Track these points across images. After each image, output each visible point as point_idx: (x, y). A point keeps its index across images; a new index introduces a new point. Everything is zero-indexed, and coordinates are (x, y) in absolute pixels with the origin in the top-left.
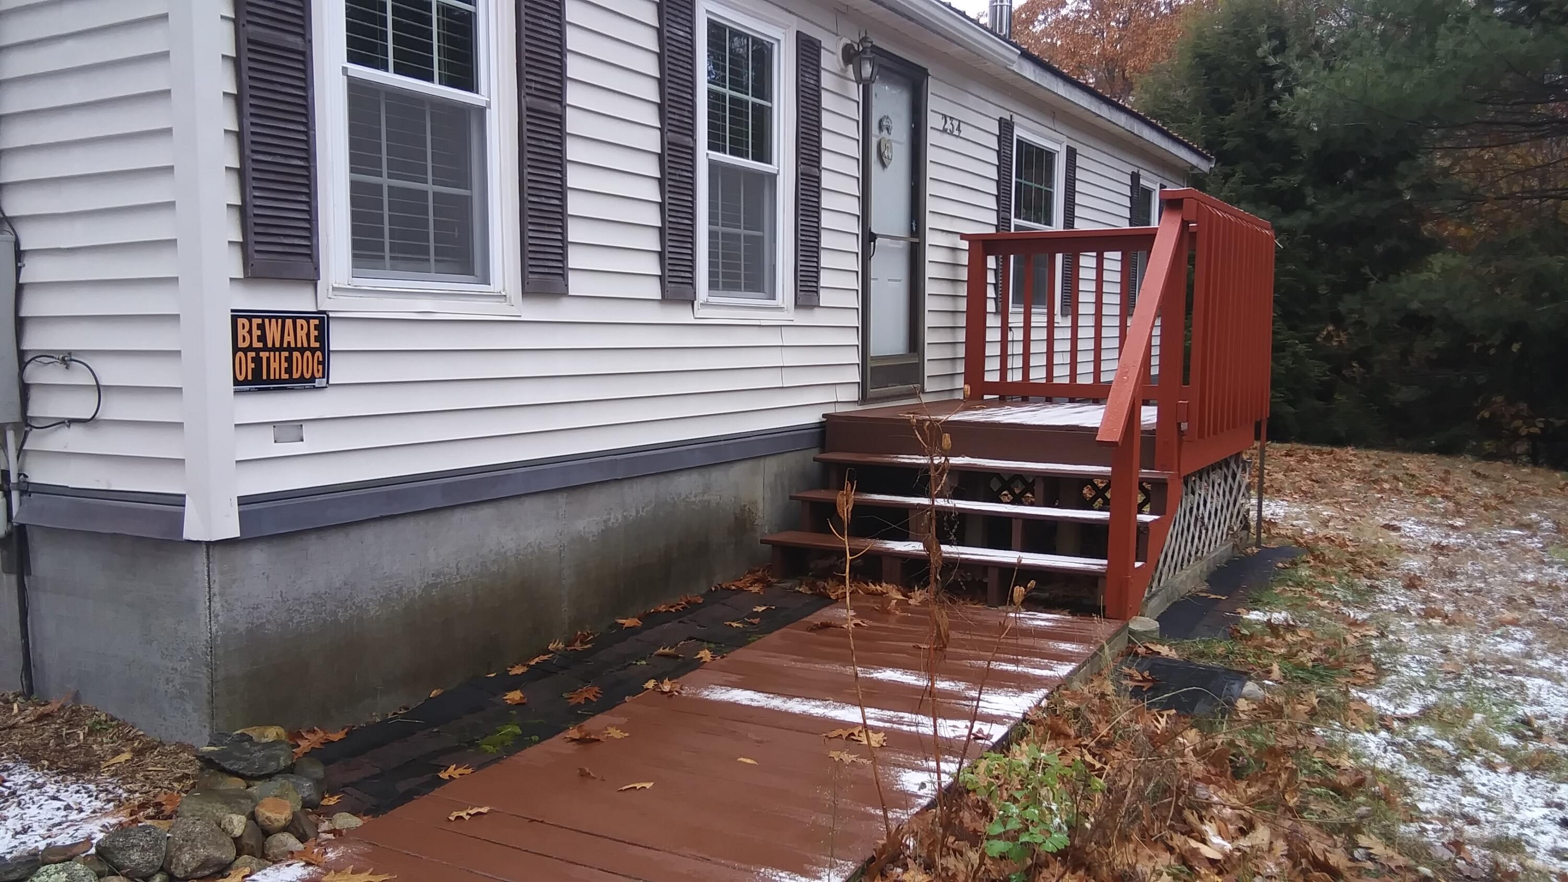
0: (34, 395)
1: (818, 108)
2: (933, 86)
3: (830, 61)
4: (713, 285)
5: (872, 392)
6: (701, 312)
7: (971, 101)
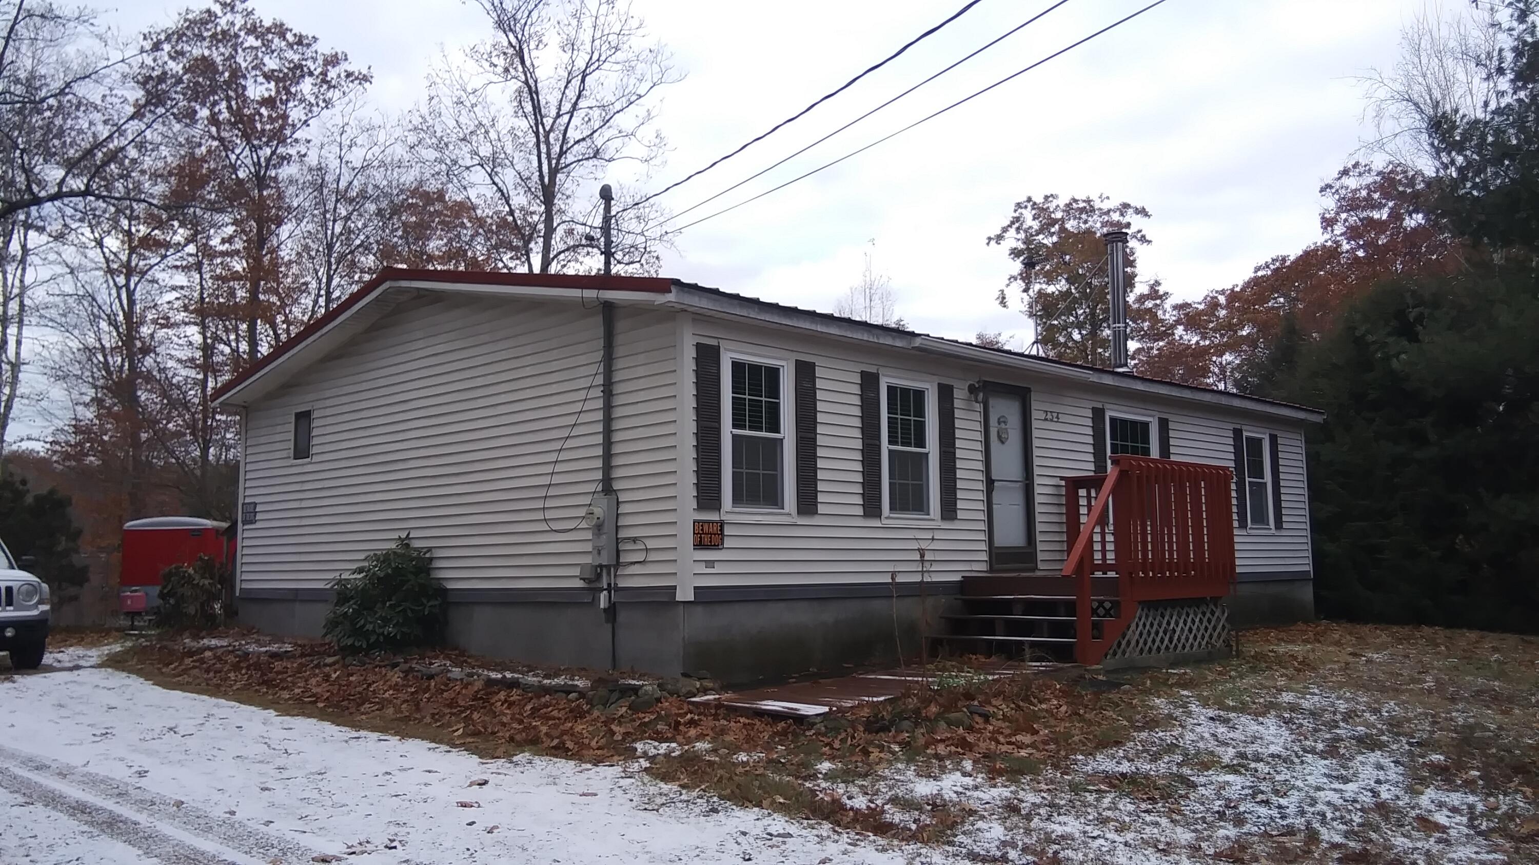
0: (622, 555)
1: (953, 418)
2: (1034, 396)
3: (960, 395)
4: (892, 509)
5: (996, 566)
6: (885, 521)
7: (1069, 401)
